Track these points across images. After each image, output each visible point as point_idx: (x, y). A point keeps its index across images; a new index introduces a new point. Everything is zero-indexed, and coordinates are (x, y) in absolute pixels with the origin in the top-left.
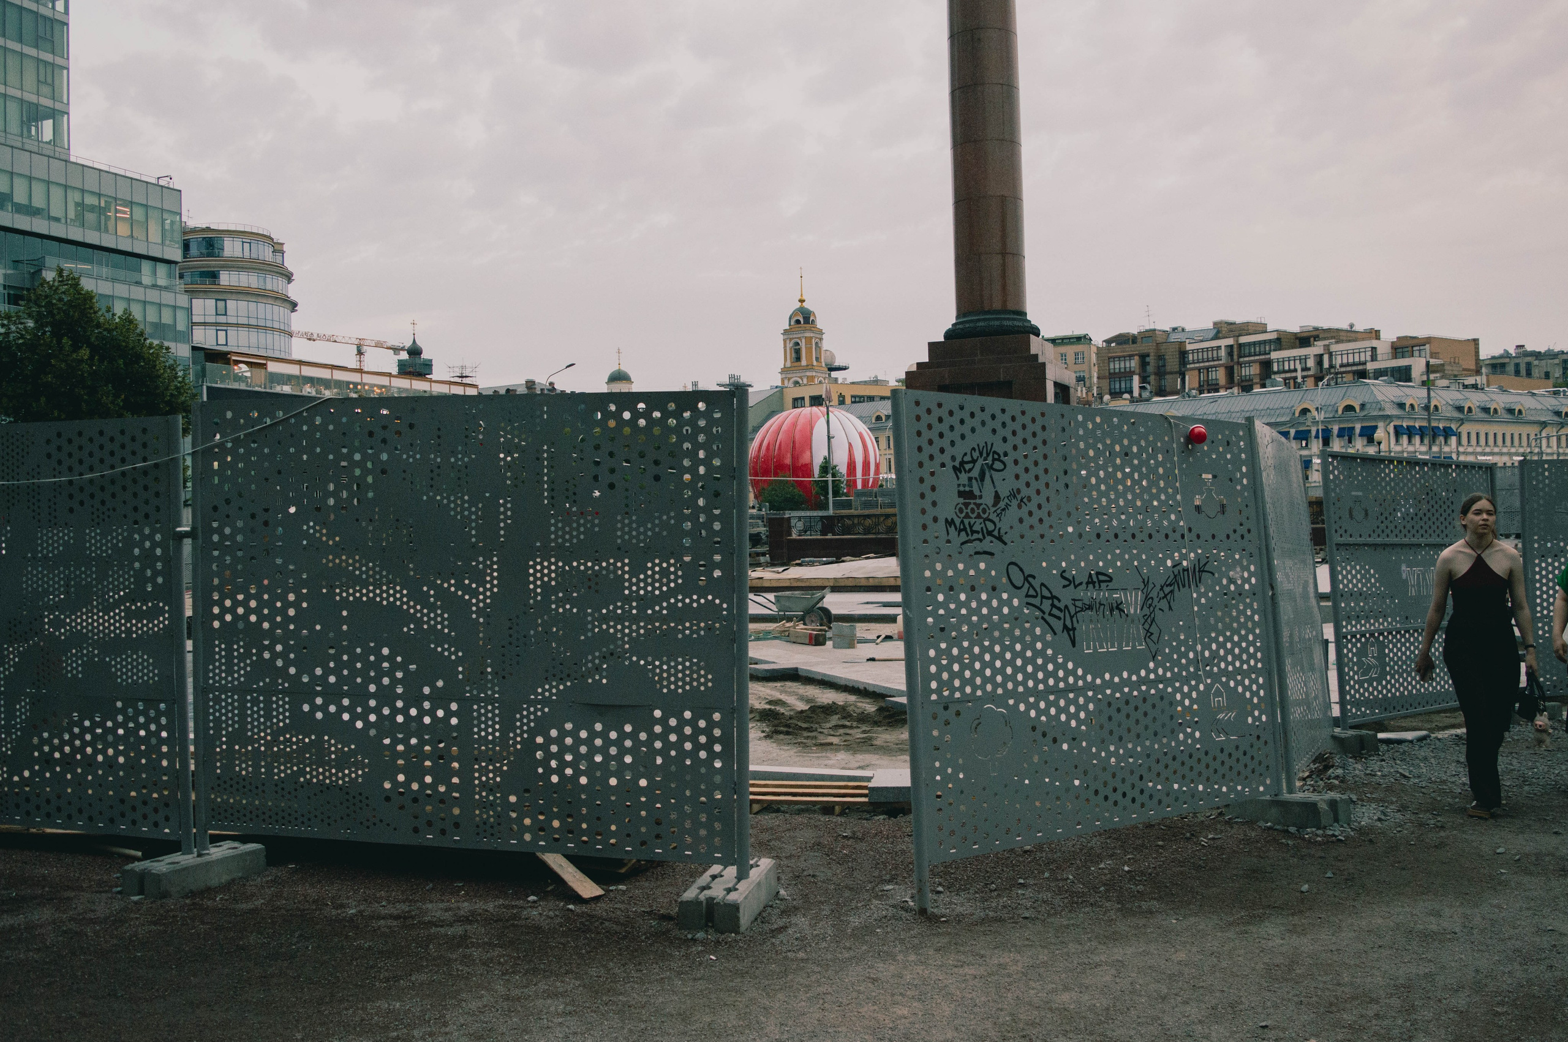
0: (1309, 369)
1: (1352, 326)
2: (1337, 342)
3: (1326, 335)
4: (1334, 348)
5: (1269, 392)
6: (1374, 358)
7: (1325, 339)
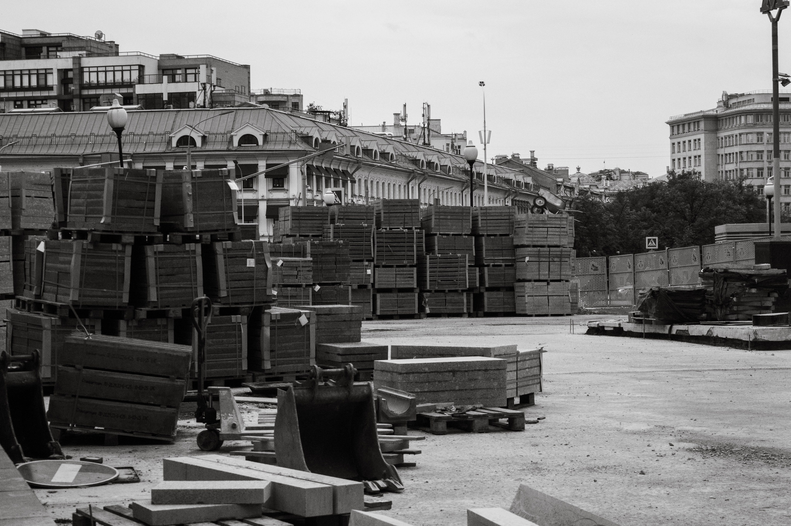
0: (51, 88)
1: (99, 35)
2: (89, 55)
3: (71, 44)
4: (87, 62)
5: (25, 114)
6: (141, 80)
7: (71, 49)
